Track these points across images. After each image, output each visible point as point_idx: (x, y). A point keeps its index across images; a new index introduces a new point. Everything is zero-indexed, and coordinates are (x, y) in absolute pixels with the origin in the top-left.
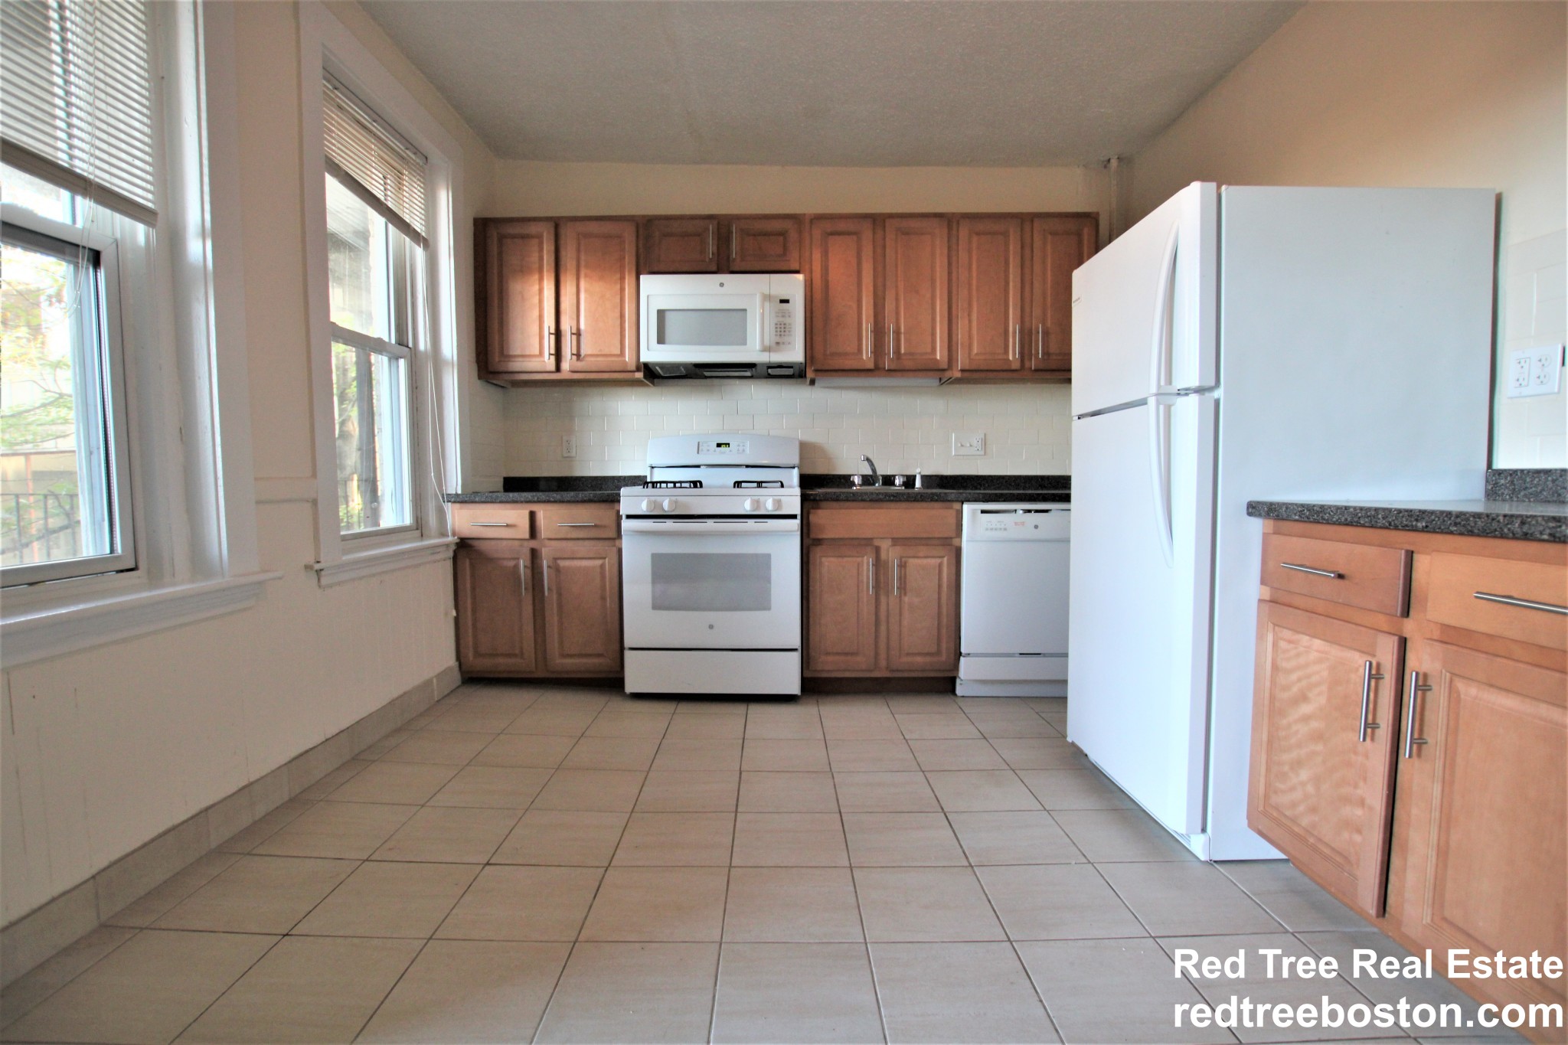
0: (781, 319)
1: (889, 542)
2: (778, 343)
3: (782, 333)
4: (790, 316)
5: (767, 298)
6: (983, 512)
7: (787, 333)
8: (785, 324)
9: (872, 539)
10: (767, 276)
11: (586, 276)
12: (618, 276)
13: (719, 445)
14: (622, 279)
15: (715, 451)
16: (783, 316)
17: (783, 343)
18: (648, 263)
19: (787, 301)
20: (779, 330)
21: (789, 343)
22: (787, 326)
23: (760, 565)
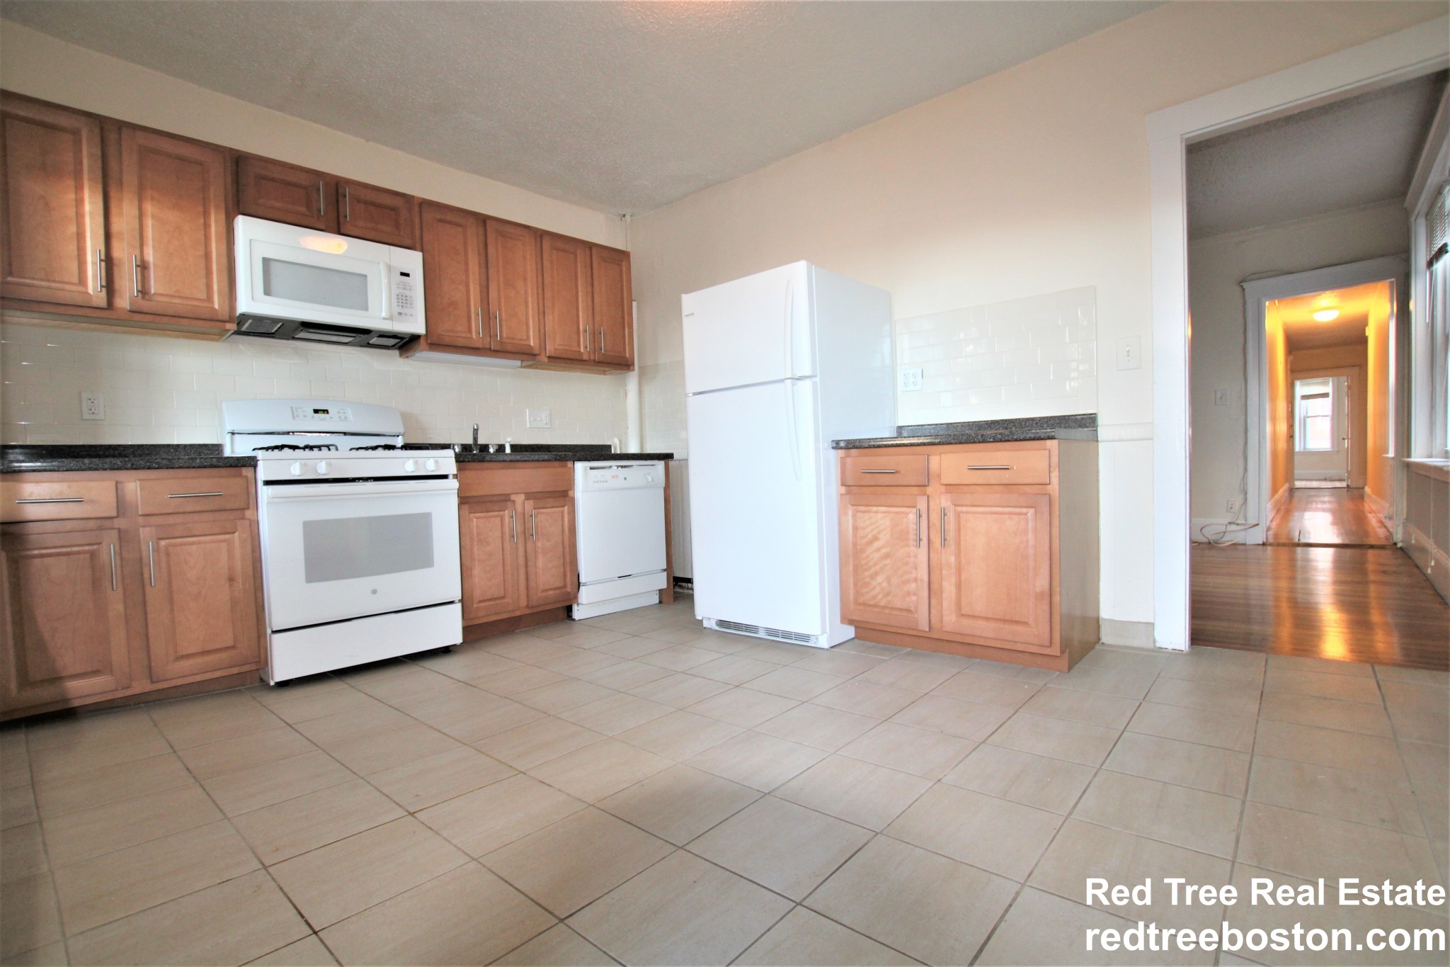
0: (402, 291)
1: (522, 497)
2: (400, 314)
3: (404, 305)
4: (410, 290)
5: (389, 268)
6: (591, 468)
7: (409, 305)
8: (406, 296)
9: (509, 494)
10: (387, 246)
11: (153, 199)
12: (201, 209)
13: (316, 411)
14: (206, 214)
15: (313, 417)
16: (404, 289)
17: (406, 314)
18: (239, 204)
19: (407, 275)
20: (400, 301)
21: (411, 315)
22: (408, 298)
23: (420, 526)
